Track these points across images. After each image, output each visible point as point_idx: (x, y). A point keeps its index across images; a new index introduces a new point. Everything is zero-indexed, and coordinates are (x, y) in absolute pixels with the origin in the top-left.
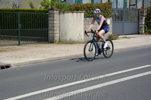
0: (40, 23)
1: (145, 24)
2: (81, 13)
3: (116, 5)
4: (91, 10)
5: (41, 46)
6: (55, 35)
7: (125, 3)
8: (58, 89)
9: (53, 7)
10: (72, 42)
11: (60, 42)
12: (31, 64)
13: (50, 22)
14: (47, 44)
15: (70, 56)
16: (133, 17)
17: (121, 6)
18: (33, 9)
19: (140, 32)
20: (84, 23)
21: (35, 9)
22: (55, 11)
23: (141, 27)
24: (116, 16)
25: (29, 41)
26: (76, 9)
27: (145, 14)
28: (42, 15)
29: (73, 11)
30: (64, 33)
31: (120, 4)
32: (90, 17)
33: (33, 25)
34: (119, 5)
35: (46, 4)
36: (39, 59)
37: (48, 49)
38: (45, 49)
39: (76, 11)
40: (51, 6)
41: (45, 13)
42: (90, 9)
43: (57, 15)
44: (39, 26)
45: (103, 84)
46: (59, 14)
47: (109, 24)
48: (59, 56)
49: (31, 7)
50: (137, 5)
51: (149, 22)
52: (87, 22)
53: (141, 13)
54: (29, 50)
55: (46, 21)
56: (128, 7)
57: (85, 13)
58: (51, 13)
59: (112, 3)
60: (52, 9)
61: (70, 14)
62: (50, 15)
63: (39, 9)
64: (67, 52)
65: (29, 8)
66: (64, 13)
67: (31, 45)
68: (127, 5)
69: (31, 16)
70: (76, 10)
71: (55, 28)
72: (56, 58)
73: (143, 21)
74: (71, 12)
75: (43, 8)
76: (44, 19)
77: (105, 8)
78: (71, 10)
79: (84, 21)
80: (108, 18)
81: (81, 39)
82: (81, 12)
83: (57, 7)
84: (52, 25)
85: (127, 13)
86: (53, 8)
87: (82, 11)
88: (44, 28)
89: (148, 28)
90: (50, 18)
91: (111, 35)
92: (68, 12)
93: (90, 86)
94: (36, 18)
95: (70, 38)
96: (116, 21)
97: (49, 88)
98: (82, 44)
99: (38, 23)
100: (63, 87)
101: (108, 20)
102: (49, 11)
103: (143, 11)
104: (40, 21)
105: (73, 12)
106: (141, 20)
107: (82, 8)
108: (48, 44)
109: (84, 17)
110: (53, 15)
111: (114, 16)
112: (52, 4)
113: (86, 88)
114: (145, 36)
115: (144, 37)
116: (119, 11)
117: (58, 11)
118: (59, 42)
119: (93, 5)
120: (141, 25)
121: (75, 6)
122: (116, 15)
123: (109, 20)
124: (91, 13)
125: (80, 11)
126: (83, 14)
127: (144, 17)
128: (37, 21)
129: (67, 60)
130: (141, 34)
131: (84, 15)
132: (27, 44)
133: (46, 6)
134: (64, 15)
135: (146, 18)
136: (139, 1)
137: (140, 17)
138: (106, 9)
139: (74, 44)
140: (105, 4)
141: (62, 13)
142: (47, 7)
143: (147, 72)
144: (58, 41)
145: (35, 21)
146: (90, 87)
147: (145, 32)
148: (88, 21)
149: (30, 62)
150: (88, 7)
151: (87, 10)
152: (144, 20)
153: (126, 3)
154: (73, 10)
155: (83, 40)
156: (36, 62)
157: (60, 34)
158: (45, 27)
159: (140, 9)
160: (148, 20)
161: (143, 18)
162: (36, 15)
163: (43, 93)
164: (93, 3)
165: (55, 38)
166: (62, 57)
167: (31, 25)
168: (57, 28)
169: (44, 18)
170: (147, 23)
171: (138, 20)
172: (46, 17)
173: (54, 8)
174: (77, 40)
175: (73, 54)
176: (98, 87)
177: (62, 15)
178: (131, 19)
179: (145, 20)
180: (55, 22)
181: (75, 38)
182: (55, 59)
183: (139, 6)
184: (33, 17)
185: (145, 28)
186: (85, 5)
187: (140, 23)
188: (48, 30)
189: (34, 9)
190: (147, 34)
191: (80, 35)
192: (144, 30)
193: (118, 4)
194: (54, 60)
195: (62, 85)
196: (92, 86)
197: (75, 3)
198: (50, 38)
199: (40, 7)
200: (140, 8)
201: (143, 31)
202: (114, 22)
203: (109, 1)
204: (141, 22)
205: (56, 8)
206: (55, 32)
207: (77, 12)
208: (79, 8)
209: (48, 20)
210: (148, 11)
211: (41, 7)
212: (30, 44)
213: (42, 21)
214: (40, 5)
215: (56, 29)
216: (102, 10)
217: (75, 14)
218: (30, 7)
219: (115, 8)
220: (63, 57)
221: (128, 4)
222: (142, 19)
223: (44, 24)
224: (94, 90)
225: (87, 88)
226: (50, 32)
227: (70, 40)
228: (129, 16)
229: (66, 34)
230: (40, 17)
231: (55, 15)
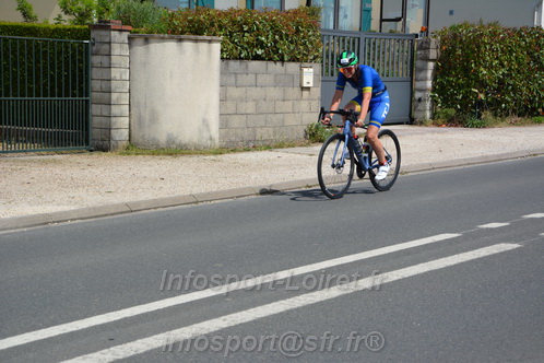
0: (60, 74)
1: (434, 87)
2: (210, 41)
3: (332, 18)
4: (247, 31)
5: (60, 162)
6: (113, 119)
7: (365, 12)
8: (126, 319)
9: (107, 17)
10: (175, 150)
11: (134, 147)
12: (24, 227)
13: (95, 73)
14: (82, 156)
15: (169, 199)
16: (393, 63)
17: (350, 21)
18: (30, 24)
19: (416, 115)
20: (221, 80)
21: (39, 23)
22: (116, 33)
23: (420, 100)
24: (333, 59)
25: (17, 141)
26: (194, 26)
27: (433, 54)
28: (67, 48)
29: (182, 36)
30: (147, 116)
31: (348, 13)
32: (241, 59)
33: (30, 82)
34: (346, 16)
35: (80, 5)
36: (54, 211)
37: (86, 171)
38: (76, 172)
39: (192, 37)
40: (100, 13)
41: (78, 38)
42: (242, 30)
43: (122, 48)
44: (52, 88)
45: (291, 299)
46: (129, 44)
47: (311, 85)
48: (129, 198)
49: (26, 15)
50: (405, 20)
51: (448, 81)
52: (233, 77)
53: (420, 48)
54: (15, 173)
55: (80, 70)
56: (375, 25)
57: (223, 43)
58: (98, 39)
59: (319, 9)
60: (104, 26)
61: (171, 46)
62: (94, 48)
63: (52, 22)
64: (160, 184)
65: (16, 19)
66: (147, 40)
67: (24, 157)
68: (370, 19)
69: (22, 47)
70: (191, 32)
71: (114, 96)
72: (117, 205)
73: (425, 79)
74: (173, 38)
75: (67, 21)
76: (74, 62)
77: (297, 28)
78: (173, 32)
79: (222, 73)
80: (306, 64)
81: (211, 139)
82: (209, 38)
83: (120, 18)
84: (104, 86)
85: (374, 49)
86: (106, 22)
87: (214, 38)
88: (74, 95)
89: (445, 101)
90: (95, 60)
91: (317, 127)
92: (163, 38)
93: (246, 309)
94: (45, 59)
95: (169, 135)
96: (332, 75)
97: (93, 315)
98: (212, 157)
99: (51, 76)
100: (146, 311)
101: (305, 70)
102: (94, 34)
103: (428, 43)
104: (59, 68)
105: (180, 40)
106: (422, 75)
107: (212, 25)
108: (89, 153)
109: (222, 58)
110: (106, 46)
111: (327, 57)
112: (104, 8)
113: (227, 317)
114: (433, 132)
115: (429, 136)
116: (343, 41)
117: (126, 34)
118: (128, 148)
119: (252, 14)
120: (421, 90)
121: (186, 16)
122: (333, 56)
123: (311, 70)
124: (246, 46)
125: (205, 37)
126: (217, 47)
127: (431, 65)
128: (45, 68)
129: (160, 212)
130: (421, 123)
131: (222, 51)
132: (7, 152)
133: (81, 15)
134: (148, 49)
135: (436, 69)
136: (413, 6)
137: (418, 63)
138: (298, 31)
139: (183, 154)
140: (296, 12)
141: (141, 41)
142: (83, 16)
143: (443, 259)
144: (125, 143)
145: (38, 69)
146: (244, 312)
147: (433, 117)
148: (236, 74)
149: (20, 219)
150: (234, 22)
151: (231, 34)
152: (429, 74)
153: (369, 11)
154: (183, 33)
155: (217, 141)
156: (44, 221)
157: (133, 116)
158: (77, 92)
159: (417, 36)
160: (443, 74)
161: (426, 65)
162: (44, 46)
163: (72, 333)
164: (253, 8)
165: (112, 131)
166: (139, 203)
167: (23, 82)
168: (120, 97)
169: (73, 56)
170: (441, 84)
171: (411, 75)
172: (81, 53)
173: (109, 22)
174: (195, 140)
175: (182, 193)
176: (273, 312)
177: (139, 49)
178: (386, 69)
179: (433, 74)
180: (115, 73)
181: (188, 134)
182: (113, 211)
183: (415, 24)
184: (29, 53)
185: (434, 102)
186: (226, 14)
187: (417, 85)
188: (87, 101)
189: (35, 24)
190: (439, 126)
191: (205, 122)
192: (431, 109)
193: (341, 13)
194: (112, 214)
195: (140, 304)
196: (250, 307)
197: (186, 6)
198: (95, 133)
199: (59, 18)
200: (418, 31)
201: (428, 114)
202: (327, 78)
203: (308, 3)
204: (422, 80)
205: (117, 24)
206: (115, 110)
207: (196, 41)
208: (203, 23)
209: (87, 66)
210: (443, 42)
211: (60, 16)
212: (20, 151)
213: (67, 70)
214: (58, 11)
215: (118, 99)
216: (287, 35)
217: (188, 45)
218: (19, 13)
219: (331, 27)
220: (145, 202)
221: (375, 15)
222: (424, 69)
223: (74, 80)
224: (256, 322)
225: (233, 315)
226: (95, 109)
227: (170, 140)
228: (379, 58)
229: (154, 118)
230: (60, 53)
231: (116, 50)
